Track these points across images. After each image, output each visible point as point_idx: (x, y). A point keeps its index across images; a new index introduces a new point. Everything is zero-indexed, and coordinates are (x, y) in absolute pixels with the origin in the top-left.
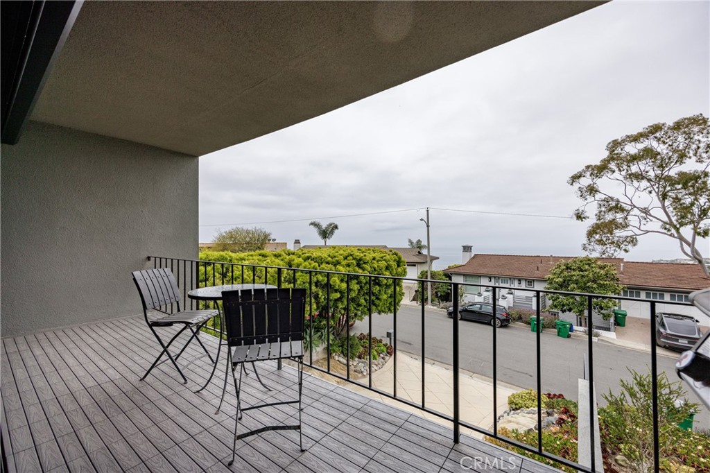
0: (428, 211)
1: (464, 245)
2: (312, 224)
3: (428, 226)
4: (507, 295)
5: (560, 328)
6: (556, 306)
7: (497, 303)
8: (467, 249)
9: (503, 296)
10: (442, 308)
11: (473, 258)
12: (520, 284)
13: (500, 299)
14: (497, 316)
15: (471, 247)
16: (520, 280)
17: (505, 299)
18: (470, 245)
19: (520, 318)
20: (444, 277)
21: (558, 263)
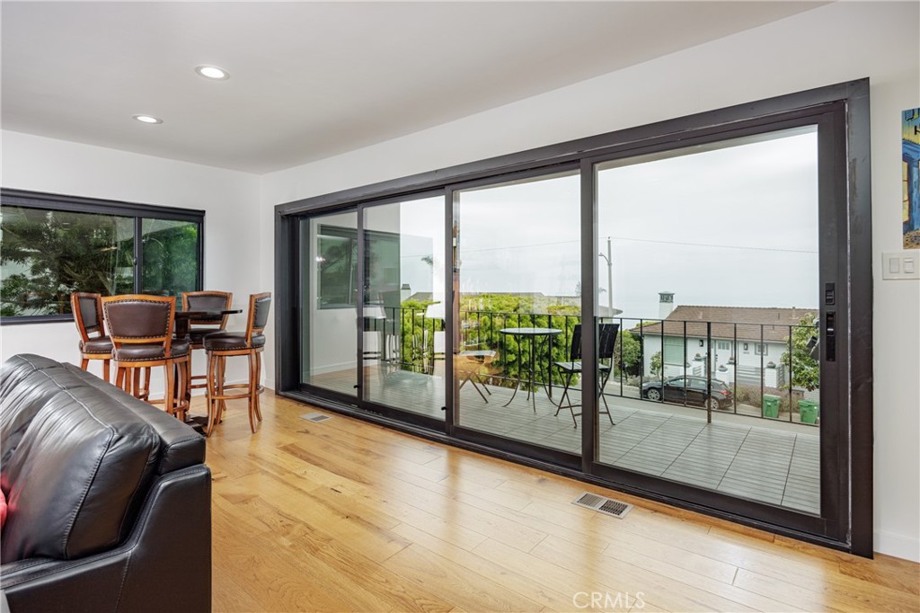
0: (609, 242)
1: (662, 292)
2: (423, 259)
3: (610, 264)
4: (727, 366)
5: (805, 412)
6: (799, 381)
7: (712, 377)
8: (666, 298)
9: (722, 367)
10: (631, 385)
11: (676, 311)
12: (747, 349)
13: (717, 371)
14: (712, 394)
15: (671, 295)
16: (746, 344)
17: (725, 371)
18: (670, 292)
19: (747, 399)
20: (632, 340)
21: (803, 319)
